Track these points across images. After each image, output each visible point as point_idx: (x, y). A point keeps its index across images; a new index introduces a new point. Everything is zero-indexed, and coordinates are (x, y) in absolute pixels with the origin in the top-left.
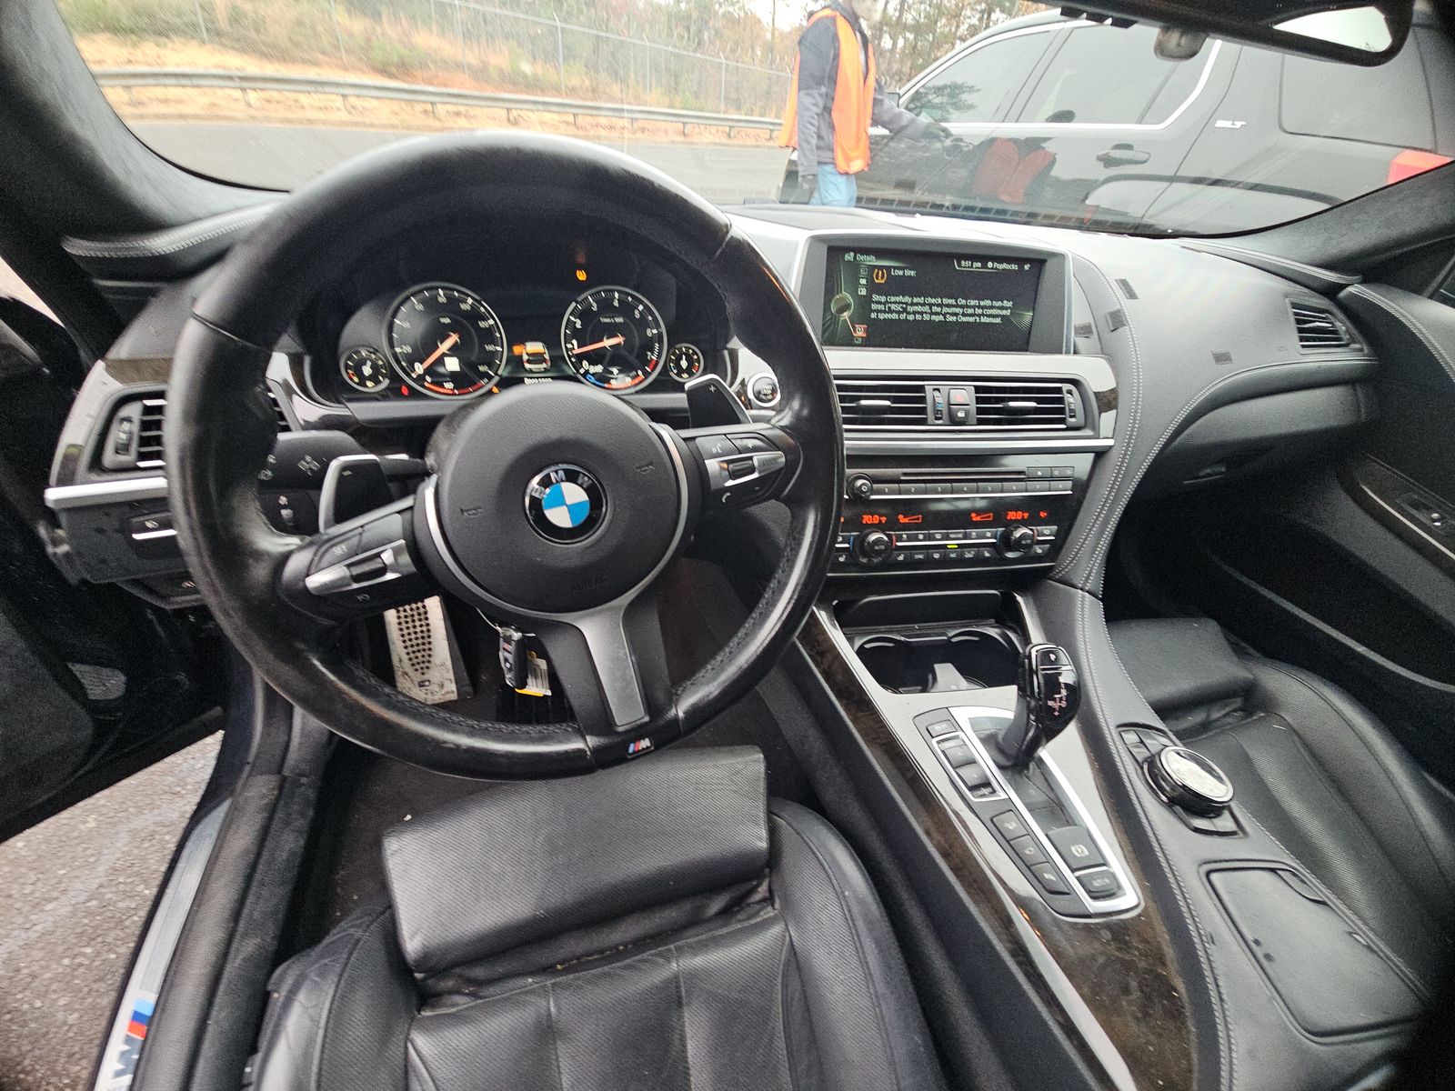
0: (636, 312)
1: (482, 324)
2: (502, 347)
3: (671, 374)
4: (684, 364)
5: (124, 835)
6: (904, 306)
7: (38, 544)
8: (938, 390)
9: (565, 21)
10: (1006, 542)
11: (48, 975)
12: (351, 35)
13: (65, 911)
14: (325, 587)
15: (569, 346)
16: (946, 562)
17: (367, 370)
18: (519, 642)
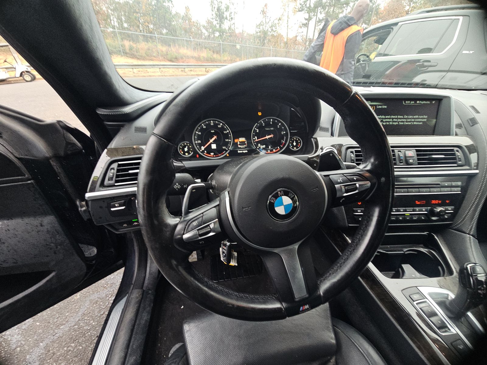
0: (278, 126)
1: (225, 132)
2: (231, 140)
3: (290, 147)
4: (295, 144)
5: (88, 301)
6: (382, 119)
7: (77, 207)
8: (400, 151)
9: (223, 42)
10: (432, 213)
11: (59, 354)
12: (162, 51)
13: (67, 329)
14: (189, 238)
15: (254, 139)
16: (405, 221)
17: (186, 149)
18: (229, 246)
